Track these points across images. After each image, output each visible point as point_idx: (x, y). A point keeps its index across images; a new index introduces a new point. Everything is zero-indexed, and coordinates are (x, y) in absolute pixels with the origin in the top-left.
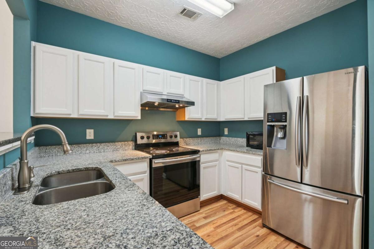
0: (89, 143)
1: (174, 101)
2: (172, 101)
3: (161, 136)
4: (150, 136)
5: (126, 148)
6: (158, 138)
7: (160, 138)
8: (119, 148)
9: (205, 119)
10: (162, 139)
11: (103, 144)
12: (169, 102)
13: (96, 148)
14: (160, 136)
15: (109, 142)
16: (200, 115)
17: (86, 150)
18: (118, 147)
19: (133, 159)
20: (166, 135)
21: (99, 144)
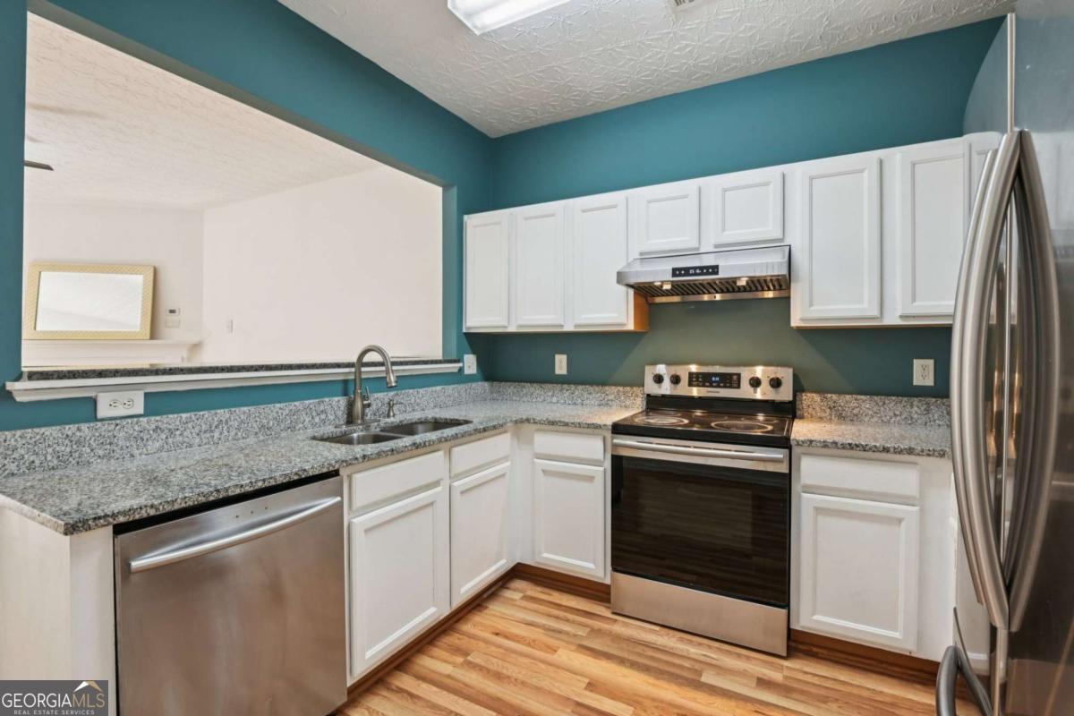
0: (557, 383)
1: (698, 271)
2: (692, 271)
3: (718, 379)
4: (682, 377)
5: (628, 403)
6: (707, 384)
7: (714, 384)
8: (612, 400)
9: (903, 317)
10: (718, 386)
11: (580, 387)
12: (680, 275)
13: (567, 393)
14: (713, 379)
15: (592, 383)
16: (866, 305)
17: (553, 396)
18: (610, 398)
19: (566, 424)
20: (735, 377)
21: (573, 387)
